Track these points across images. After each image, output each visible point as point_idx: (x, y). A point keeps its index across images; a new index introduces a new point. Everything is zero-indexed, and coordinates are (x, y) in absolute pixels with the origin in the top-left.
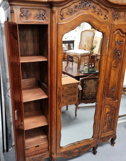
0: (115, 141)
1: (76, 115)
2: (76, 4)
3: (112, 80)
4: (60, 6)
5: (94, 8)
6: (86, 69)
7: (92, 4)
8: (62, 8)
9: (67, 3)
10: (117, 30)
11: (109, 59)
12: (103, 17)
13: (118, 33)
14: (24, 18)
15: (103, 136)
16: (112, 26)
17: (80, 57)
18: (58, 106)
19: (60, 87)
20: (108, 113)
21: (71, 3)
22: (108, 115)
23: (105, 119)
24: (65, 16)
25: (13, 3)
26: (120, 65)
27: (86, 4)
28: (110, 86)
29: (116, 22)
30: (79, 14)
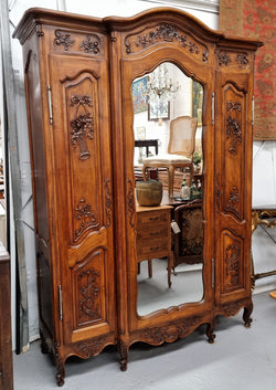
0: (251, 316)
1: (170, 284)
2: (151, 30)
3: (229, 178)
4: (125, 31)
5: (183, 40)
6: (186, 191)
7: (179, 34)
8: (127, 34)
9: (135, 28)
10: (227, 82)
11: (218, 134)
12: (199, 56)
13: (230, 88)
14: (62, 47)
15: (224, 301)
16: (216, 73)
17: (171, 168)
18: (128, 219)
19: (131, 179)
20: (230, 247)
21: (142, 28)
22: (230, 252)
23: (226, 261)
24: (133, 48)
25: (41, 20)
26: (240, 149)
27: (168, 33)
28: (227, 190)
29: (224, 70)
30: (157, 46)
